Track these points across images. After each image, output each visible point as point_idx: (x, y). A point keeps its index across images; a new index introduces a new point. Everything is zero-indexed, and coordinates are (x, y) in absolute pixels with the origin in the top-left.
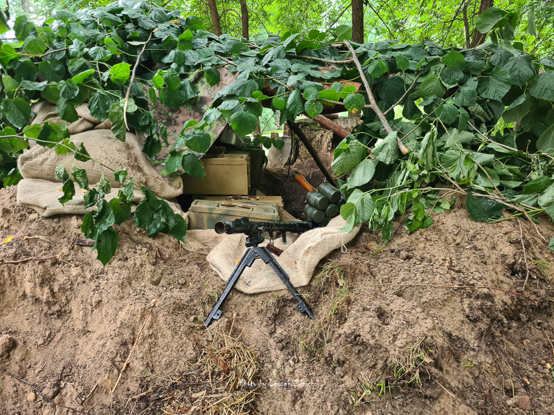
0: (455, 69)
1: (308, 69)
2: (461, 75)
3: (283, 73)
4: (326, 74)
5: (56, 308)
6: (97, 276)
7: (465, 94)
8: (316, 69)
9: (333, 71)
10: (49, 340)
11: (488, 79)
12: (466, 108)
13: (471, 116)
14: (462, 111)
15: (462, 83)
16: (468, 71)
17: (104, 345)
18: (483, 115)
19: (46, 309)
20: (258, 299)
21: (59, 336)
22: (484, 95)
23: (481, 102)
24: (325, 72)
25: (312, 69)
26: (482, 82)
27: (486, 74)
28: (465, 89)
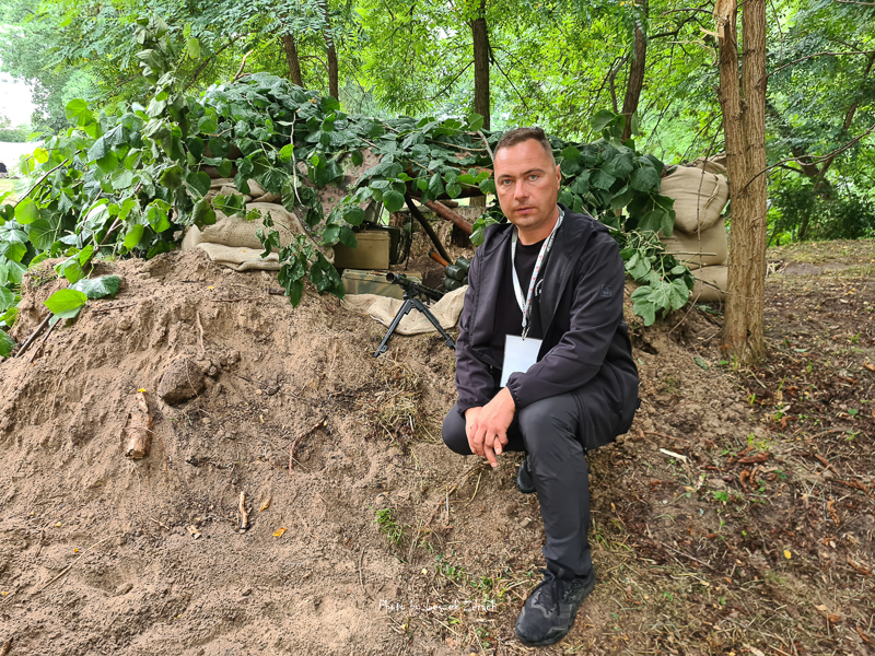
0: (573, 162)
1: (445, 154)
2: (577, 167)
3: (423, 157)
4: (461, 159)
5: (264, 336)
6: (290, 315)
7: (579, 184)
8: (453, 155)
9: (468, 157)
10: (261, 358)
11: (599, 171)
12: (580, 195)
13: (585, 202)
14: (577, 197)
15: (578, 174)
16: (583, 164)
17: (305, 361)
18: (594, 202)
19: (254, 338)
20: (415, 339)
21: (268, 356)
22: (595, 185)
23: (593, 191)
24: (461, 158)
25: (449, 155)
26: (594, 175)
27: (597, 168)
28: (579, 179)
